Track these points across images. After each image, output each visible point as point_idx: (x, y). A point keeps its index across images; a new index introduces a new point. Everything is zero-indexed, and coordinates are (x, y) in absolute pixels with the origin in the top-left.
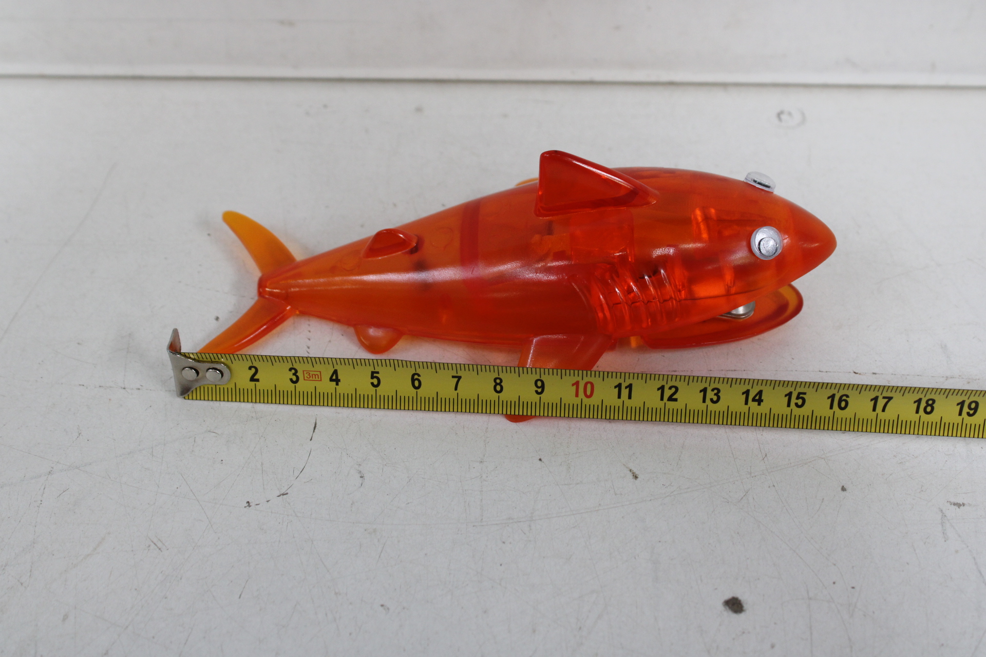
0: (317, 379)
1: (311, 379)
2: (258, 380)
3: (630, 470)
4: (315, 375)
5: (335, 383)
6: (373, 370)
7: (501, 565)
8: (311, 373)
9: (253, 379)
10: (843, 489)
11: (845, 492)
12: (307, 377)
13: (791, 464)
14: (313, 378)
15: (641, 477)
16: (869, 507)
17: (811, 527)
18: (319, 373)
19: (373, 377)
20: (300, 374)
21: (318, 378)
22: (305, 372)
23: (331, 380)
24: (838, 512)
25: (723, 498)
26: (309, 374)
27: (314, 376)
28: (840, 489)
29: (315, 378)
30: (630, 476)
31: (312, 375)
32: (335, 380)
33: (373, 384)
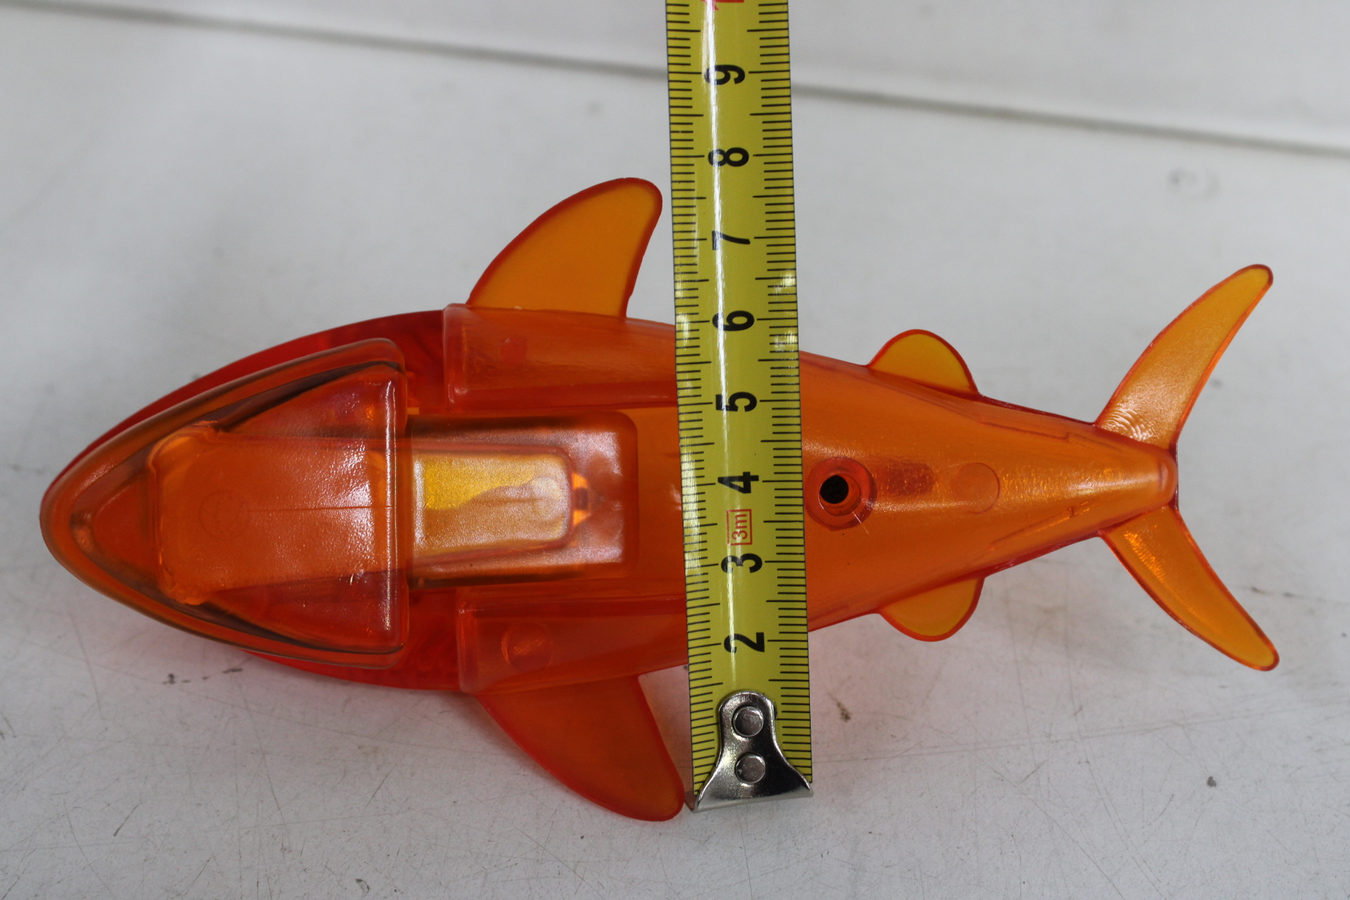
3: (839, 705)
5: (753, 484)
7: (582, 837)
10: (1211, 782)
11: (1213, 788)
13: (1123, 727)
15: (854, 718)
16: (1255, 820)
17: (1145, 842)
19: (732, 407)
21: (744, 516)
23: (746, 490)
24: (1197, 821)
25: (995, 772)
28: (1205, 781)
30: (836, 713)
32: (746, 482)
33: (748, 408)
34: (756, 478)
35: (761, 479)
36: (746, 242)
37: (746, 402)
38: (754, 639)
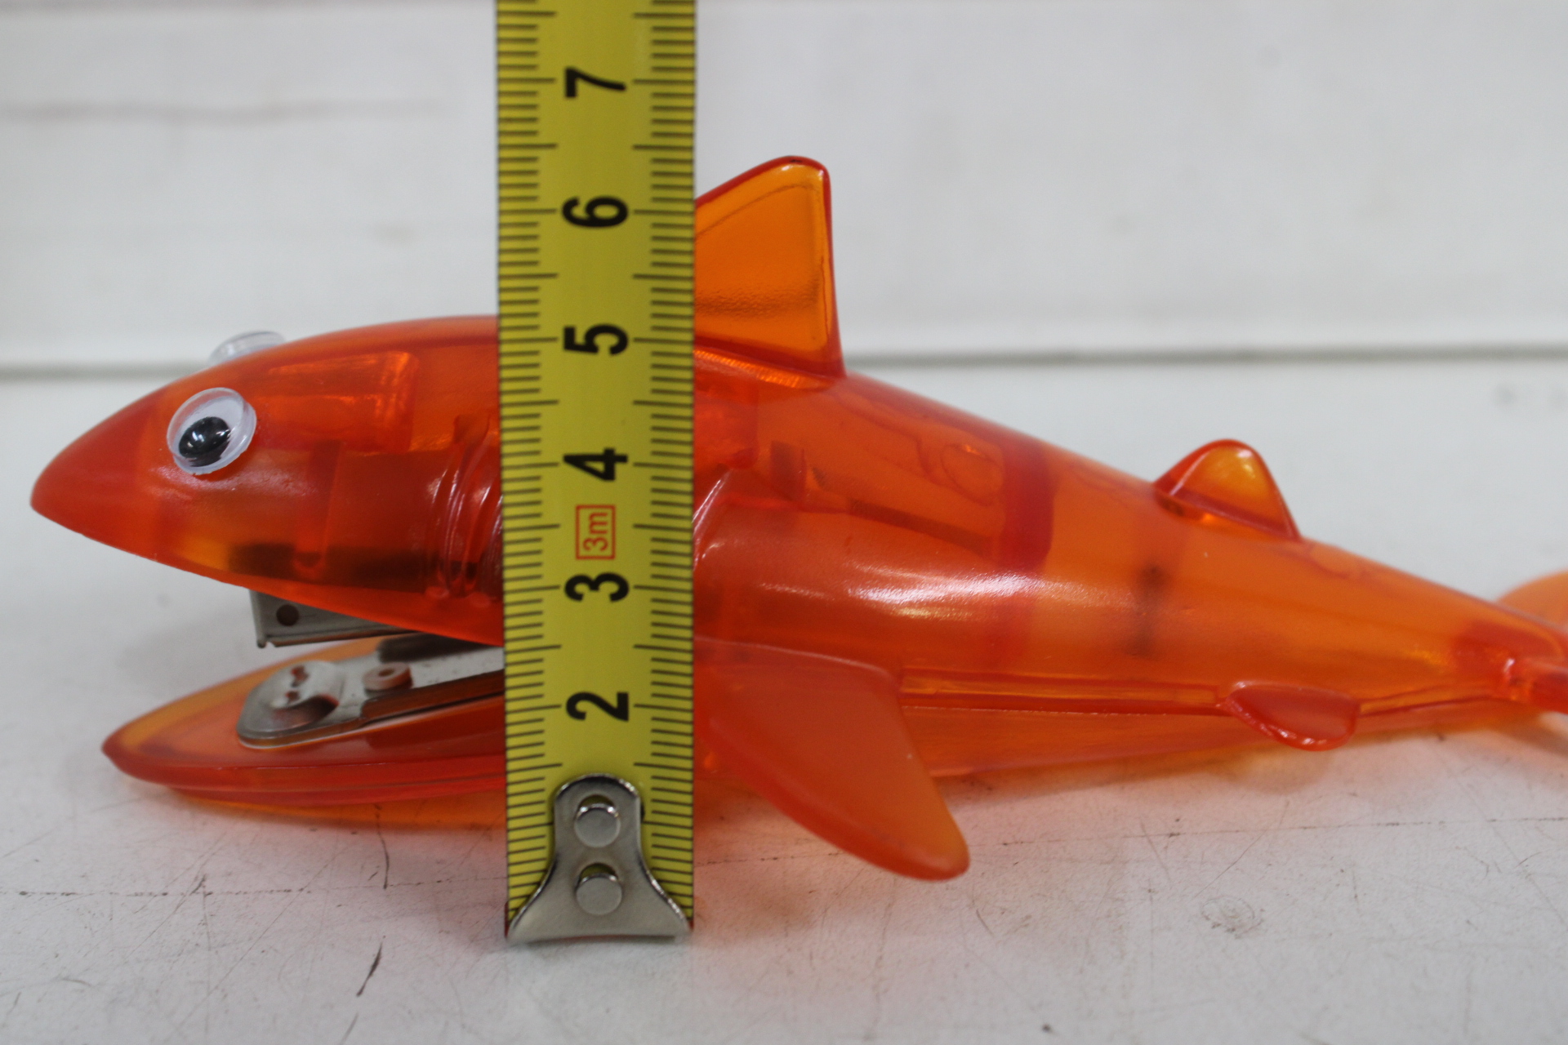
0: (608, 519)
1: (608, 537)
2: (623, 698)
4: (593, 524)
5: (619, 466)
6: (560, 344)
8: (585, 534)
9: (620, 710)
12: (604, 548)
14: (604, 532)
18: (585, 514)
19: (590, 347)
20: (593, 570)
21: (604, 515)
22: (583, 552)
23: (608, 475)
26: (587, 541)
27: (597, 528)
29: (604, 523)
31: (593, 532)
32: (607, 464)
33: (616, 350)
34: (623, 459)
35: (632, 459)
36: (618, 87)
37: (612, 340)
38: (613, 701)
